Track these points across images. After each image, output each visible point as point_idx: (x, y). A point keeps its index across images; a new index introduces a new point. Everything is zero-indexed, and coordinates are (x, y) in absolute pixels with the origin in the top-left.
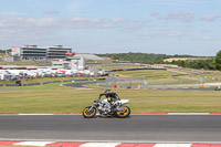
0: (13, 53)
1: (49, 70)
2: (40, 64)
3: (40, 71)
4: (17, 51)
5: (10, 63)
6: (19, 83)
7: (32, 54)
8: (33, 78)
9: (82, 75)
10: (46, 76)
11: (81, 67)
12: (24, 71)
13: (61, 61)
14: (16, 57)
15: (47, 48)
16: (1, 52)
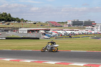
0: (68, 23)
1: (84, 31)
2: (80, 28)
3: (80, 31)
4: (70, 23)
5: (67, 28)
7: (77, 24)
8: (77, 34)
9: (99, 34)
10: (83, 34)
11: (99, 30)
12: (73, 32)
13: (90, 27)
14: (69, 25)
15: (84, 21)
16: (62, 22)
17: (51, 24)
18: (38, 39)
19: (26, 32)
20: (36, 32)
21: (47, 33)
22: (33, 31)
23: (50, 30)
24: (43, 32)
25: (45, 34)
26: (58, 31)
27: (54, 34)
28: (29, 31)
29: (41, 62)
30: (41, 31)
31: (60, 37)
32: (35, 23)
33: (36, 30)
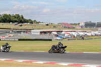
0: (80, 25)
1: (97, 33)
2: (93, 30)
3: (93, 33)
4: (82, 24)
5: (79, 30)
6: (83, 38)
7: (89, 25)
8: (89, 36)
10: (95, 35)
12: (86, 33)
14: (82, 27)
15: (96, 22)
16: (75, 24)
17: (63, 25)
18: (51, 40)
19: (39, 34)
20: (49, 34)
21: (60, 34)
22: (45, 32)
23: (62, 32)
24: (56, 33)
25: (57, 36)
26: (71, 33)
27: (66, 35)
28: (41, 33)
29: (54, 64)
30: (54, 33)
31: (73, 38)
32: (47, 25)
33: (49, 32)
